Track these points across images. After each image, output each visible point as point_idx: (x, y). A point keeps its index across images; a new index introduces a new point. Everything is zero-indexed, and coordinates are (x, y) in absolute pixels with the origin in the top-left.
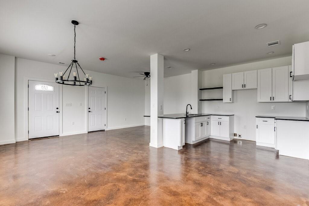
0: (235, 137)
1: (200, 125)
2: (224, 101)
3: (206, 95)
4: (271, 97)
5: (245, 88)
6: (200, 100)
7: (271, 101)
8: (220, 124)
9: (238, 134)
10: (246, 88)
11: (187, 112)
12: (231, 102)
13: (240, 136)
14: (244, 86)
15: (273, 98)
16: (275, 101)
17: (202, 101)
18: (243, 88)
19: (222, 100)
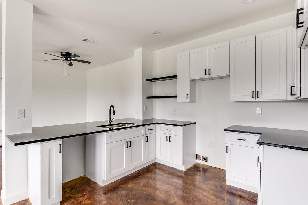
0: (198, 161)
1: (125, 146)
2: (178, 99)
4: (254, 91)
5: (209, 76)
6: (148, 98)
7: (254, 99)
8: (168, 140)
9: (202, 155)
10: (213, 75)
11: (110, 119)
12: (188, 100)
13: (205, 159)
14: (208, 72)
15: (257, 93)
16: (261, 98)
17: (153, 99)
18: (206, 77)
19: (175, 97)
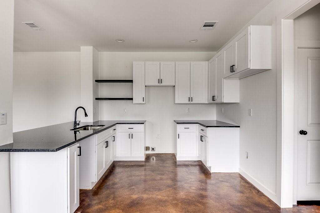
0: (148, 152)
1: (104, 146)
2: (135, 101)
3: (106, 91)
5: (161, 84)
6: (97, 99)
7: (190, 102)
8: (131, 137)
9: (151, 146)
10: (163, 84)
11: (75, 122)
12: (144, 102)
13: (153, 149)
14: (160, 81)
15: (191, 98)
16: (193, 102)
17: (99, 101)
18: (159, 84)
19: (132, 99)
